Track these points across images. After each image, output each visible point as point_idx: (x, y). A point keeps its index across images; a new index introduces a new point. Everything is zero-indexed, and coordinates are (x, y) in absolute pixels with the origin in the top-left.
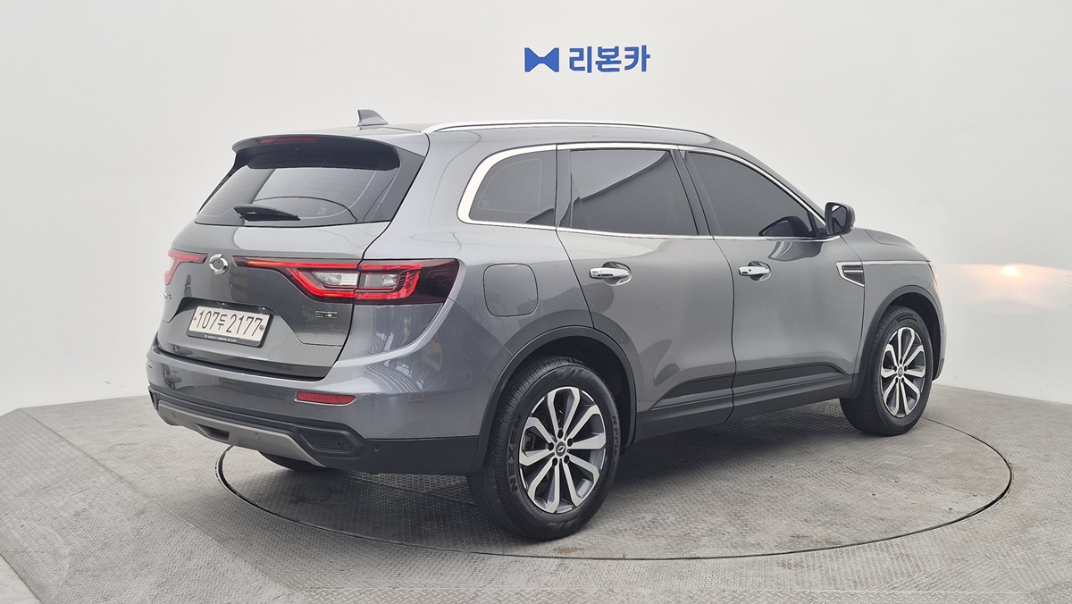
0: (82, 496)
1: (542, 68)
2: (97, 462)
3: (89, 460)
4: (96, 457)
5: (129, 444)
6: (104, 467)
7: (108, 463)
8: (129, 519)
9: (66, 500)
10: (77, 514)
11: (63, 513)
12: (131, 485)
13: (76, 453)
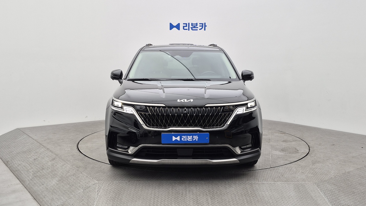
0: (36, 154)
1: (175, 29)
2: (41, 144)
3: (38, 144)
4: (40, 143)
5: (50, 139)
6: (43, 145)
7: (44, 144)
8: (50, 161)
9: (32, 155)
10: (35, 159)
11: (30, 159)
12: (51, 151)
13: (34, 141)
